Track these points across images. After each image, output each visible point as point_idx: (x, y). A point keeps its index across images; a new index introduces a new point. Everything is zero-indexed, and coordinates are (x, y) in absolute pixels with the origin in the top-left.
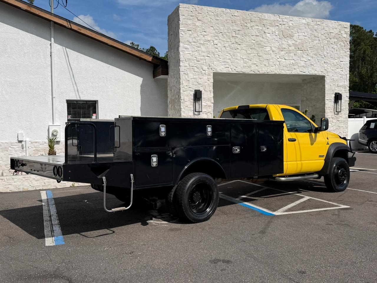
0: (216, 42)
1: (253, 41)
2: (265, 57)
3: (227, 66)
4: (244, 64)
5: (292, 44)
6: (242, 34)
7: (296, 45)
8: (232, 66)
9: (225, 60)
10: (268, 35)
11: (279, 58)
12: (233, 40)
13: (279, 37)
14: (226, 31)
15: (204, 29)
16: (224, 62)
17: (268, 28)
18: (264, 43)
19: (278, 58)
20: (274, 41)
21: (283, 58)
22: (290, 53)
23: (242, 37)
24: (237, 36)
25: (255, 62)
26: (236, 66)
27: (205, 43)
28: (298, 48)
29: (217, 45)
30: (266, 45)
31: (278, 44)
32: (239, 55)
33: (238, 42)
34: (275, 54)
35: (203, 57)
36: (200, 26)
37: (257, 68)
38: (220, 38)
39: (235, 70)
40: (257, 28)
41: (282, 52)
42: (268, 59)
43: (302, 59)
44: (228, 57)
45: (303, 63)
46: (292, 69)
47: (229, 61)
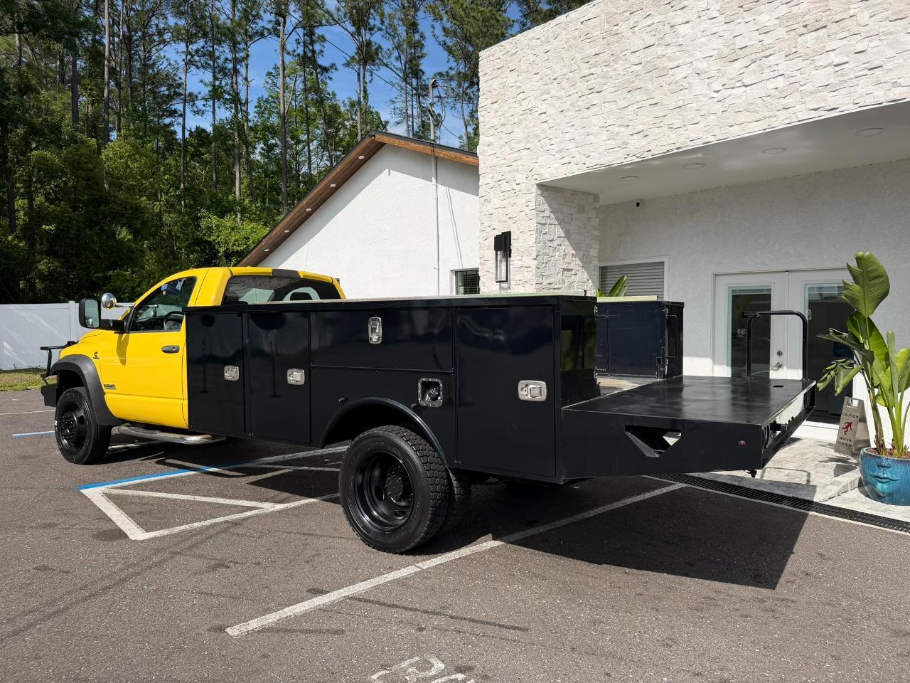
0: (543, 107)
1: (634, 68)
2: (671, 101)
3: (566, 160)
4: (607, 142)
5: (777, 22)
6: (605, 62)
7: (794, 17)
8: (578, 156)
9: (563, 146)
10: (683, 29)
11: (720, 88)
12: (582, 86)
13: (722, 18)
14: (565, 70)
15: (520, 87)
16: (560, 151)
17: (682, 9)
18: (671, 60)
19: (717, 92)
20: (703, 39)
21: (739, 84)
22: (767, 57)
23: (605, 69)
24: (593, 71)
25: (640, 128)
26: (588, 154)
27: (521, 120)
28: (805, 26)
29: (545, 113)
30: (676, 64)
31: (717, 43)
32: (594, 120)
33: (594, 86)
34: (708, 81)
35: (517, 154)
36: (513, 84)
37: (644, 142)
38: (553, 93)
39: (584, 164)
40: (648, 23)
41: (736, 65)
42: (681, 103)
43: (822, 60)
44: (568, 136)
45: (824, 76)
46: (771, 114)
47: (571, 145)
